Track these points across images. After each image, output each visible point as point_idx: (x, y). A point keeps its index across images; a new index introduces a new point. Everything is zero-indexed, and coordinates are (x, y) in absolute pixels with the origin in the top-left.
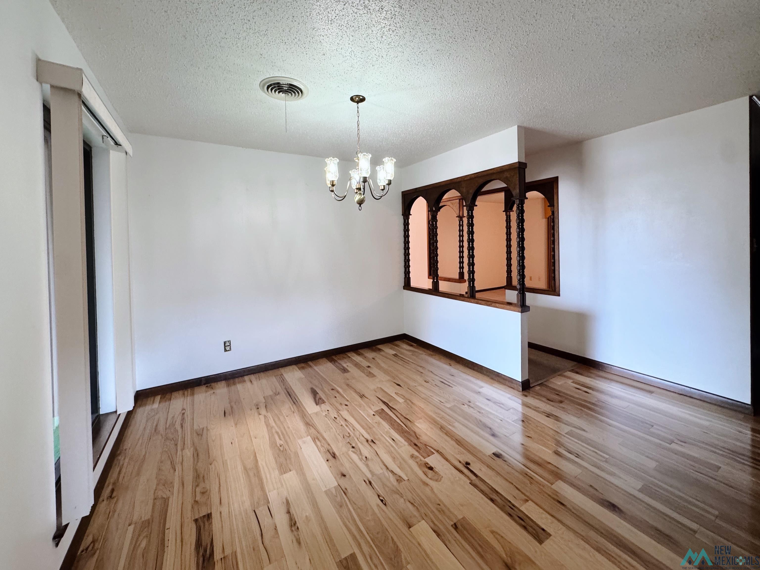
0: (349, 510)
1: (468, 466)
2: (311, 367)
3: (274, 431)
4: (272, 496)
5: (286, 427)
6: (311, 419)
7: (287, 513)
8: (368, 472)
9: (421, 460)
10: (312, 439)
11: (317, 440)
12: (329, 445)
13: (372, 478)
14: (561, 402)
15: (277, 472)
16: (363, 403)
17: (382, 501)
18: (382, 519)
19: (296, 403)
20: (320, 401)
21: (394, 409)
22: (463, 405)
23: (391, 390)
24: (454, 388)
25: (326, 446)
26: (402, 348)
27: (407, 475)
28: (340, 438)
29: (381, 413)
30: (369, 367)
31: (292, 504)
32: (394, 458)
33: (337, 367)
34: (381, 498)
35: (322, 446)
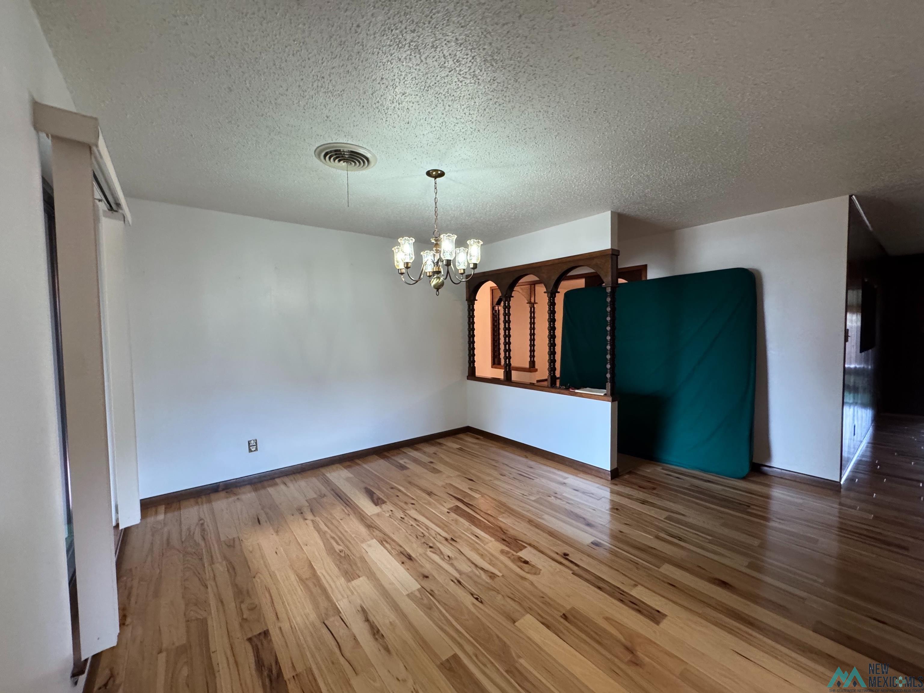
0: (441, 612)
1: (567, 557)
2: (358, 464)
3: (328, 536)
4: (342, 605)
5: (343, 531)
6: (373, 522)
7: (366, 621)
8: (455, 571)
9: (513, 555)
10: (379, 541)
11: (384, 543)
12: (401, 546)
13: (460, 577)
14: (654, 489)
15: (342, 580)
16: (432, 500)
17: (477, 599)
18: (480, 616)
19: (350, 505)
20: (380, 501)
21: (472, 505)
22: (549, 496)
23: (464, 486)
24: (536, 480)
25: (398, 548)
26: (466, 441)
27: (500, 571)
28: (414, 539)
29: (456, 510)
30: (431, 462)
31: (369, 610)
32: (482, 556)
33: (393, 464)
34: (476, 596)
35: (392, 548)
